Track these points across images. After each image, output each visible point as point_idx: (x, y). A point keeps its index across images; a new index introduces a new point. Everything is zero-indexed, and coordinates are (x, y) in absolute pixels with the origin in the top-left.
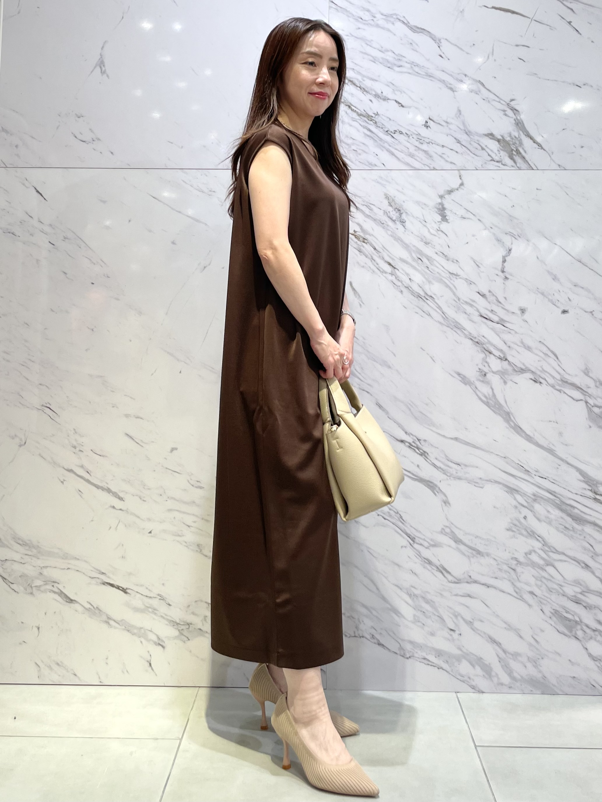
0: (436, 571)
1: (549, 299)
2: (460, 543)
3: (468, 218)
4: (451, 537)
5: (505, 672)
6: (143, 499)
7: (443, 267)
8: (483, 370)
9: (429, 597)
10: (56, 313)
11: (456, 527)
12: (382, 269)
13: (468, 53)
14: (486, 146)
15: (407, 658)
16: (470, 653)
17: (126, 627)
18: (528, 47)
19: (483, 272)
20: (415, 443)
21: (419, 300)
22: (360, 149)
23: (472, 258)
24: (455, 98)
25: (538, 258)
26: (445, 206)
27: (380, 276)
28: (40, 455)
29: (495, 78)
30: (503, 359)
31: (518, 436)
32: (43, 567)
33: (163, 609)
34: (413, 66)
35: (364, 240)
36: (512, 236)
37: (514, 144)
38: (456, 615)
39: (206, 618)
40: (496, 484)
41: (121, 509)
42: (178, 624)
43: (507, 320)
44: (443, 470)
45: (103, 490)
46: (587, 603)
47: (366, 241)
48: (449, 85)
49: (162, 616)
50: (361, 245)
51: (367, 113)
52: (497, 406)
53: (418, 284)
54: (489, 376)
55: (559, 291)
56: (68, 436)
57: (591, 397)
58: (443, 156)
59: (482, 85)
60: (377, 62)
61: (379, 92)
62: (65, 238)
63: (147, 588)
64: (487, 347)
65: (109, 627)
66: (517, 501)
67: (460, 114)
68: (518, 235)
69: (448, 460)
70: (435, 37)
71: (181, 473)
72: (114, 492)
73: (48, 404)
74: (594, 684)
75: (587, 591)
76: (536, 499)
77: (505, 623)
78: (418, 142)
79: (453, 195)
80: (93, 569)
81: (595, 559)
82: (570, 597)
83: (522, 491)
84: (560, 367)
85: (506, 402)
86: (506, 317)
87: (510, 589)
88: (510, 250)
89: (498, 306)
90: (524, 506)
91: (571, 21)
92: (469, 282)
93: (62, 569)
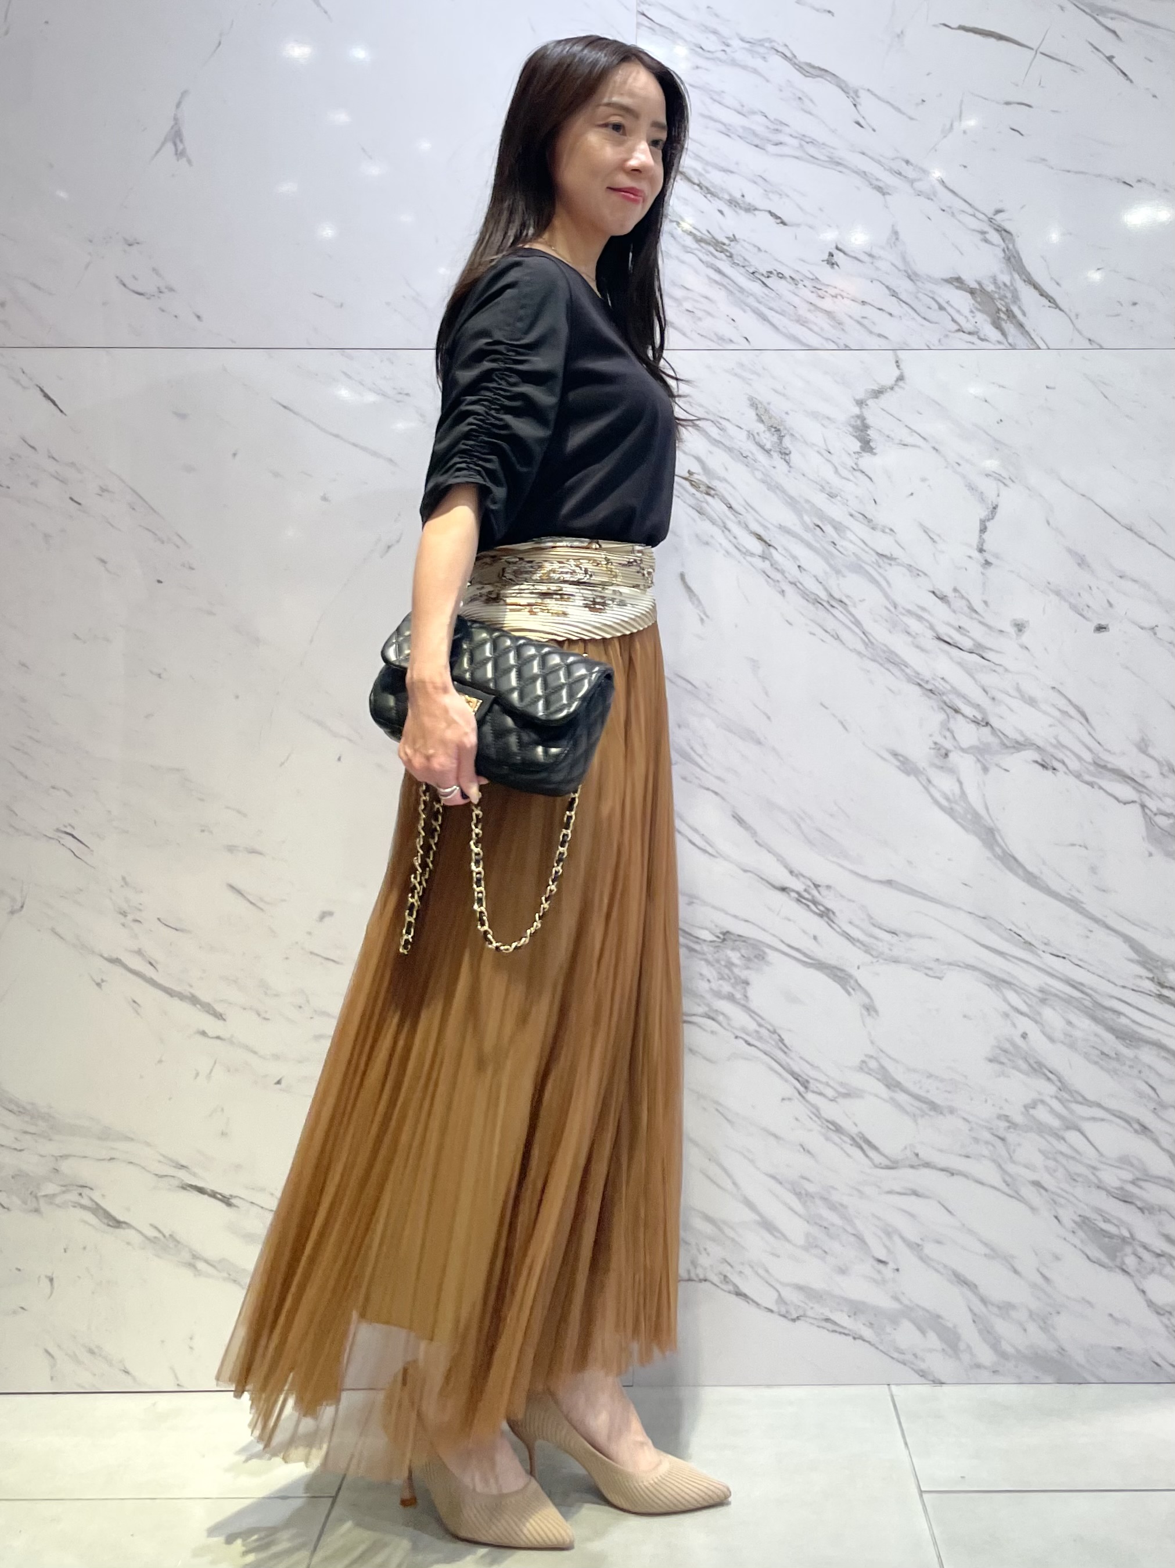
0: (849, 1146)
1: (1070, 604)
2: (898, 1089)
3: (913, 446)
4: (879, 1077)
5: (986, 1341)
6: (264, 1015)
7: (864, 543)
8: (942, 747)
9: (835, 1197)
10: (85, 642)
11: (890, 1057)
12: (745, 547)
13: (911, 119)
14: (948, 302)
15: (794, 1320)
16: (918, 1306)
17: (229, 1274)
18: (1029, 106)
19: (943, 552)
20: (809, 893)
21: (817, 608)
22: (700, 310)
23: (921, 525)
24: (887, 207)
25: (1048, 523)
26: (870, 421)
27: (739, 562)
28: (53, 931)
29: (965, 167)
30: (983, 723)
31: (1010, 875)
32: (61, 1157)
34: (804, 143)
35: (709, 491)
36: (999, 480)
37: (1000, 299)
38: (889, 1232)
40: (968, 970)
41: (218, 1038)
43: (989, 645)
44: (864, 945)
45: (181, 1000)
46: (1145, 1201)
47: (712, 492)
48: (875, 182)
50: (702, 499)
51: (714, 238)
52: (969, 816)
53: (815, 576)
54: (954, 757)
55: (1090, 588)
56: (111, 891)
57: (1153, 796)
58: (865, 322)
60: (732, 135)
61: (738, 196)
62: (104, 490)
64: (951, 700)
65: (195, 1275)
66: (1009, 1004)
67: (897, 239)
68: (1011, 478)
69: (874, 925)
70: (847, 85)
71: (342, 961)
72: (204, 1002)
73: (69, 827)
74: (1159, 1360)
75: (1146, 1178)
76: (1046, 999)
77: (986, 1244)
78: (814, 295)
79: (884, 400)
80: (161, 1159)
81: (1160, 1114)
82: (1113, 1190)
83: (1018, 984)
84: (1093, 737)
85: (987, 809)
86: (988, 641)
87: (993, 1177)
88: (995, 508)
89: (972, 618)
90: (1022, 1013)
91: (1114, 55)
92: (916, 572)
93: (98, 1160)
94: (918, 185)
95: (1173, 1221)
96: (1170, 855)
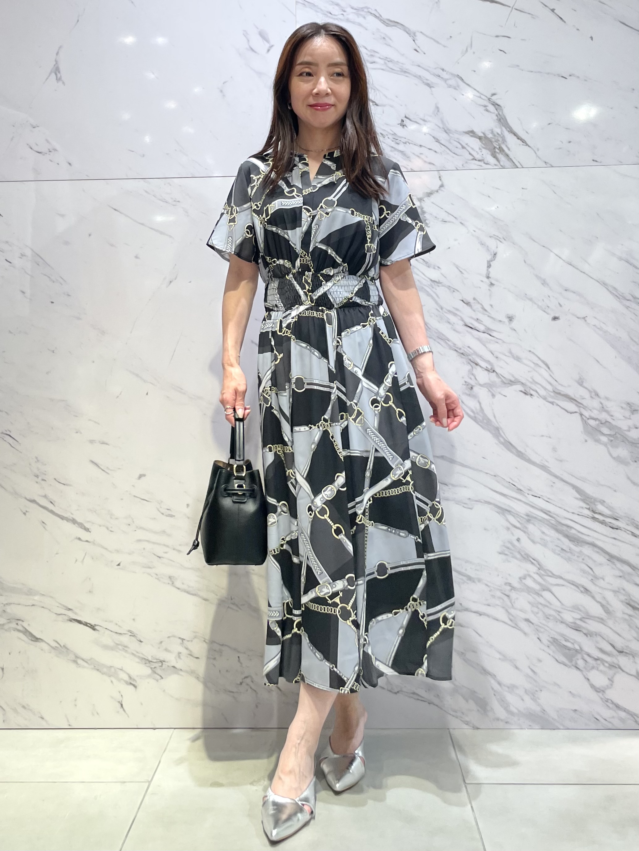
1: (538, 306)
3: (449, 222)
5: (501, 706)
6: (111, 529)
7: (424, 274)
8: (469, 383)
10: (15, 335)
13: (445, 46)
14: (467, 144)
15: (396, 693)
16: (464, 686)
17: (94, 666)
18: (509, 37)
19: (466, 278)
23: (454, 264)
24: (432, 94)
25: (525, 262)
26: (425, 209)
29: (475, 71)
30: (491, 371)
31: (509, 452)
32: (7, 604)
33: (134, 646)
34: (386, 62)
36: (497, 239)
37: (495, 141)
39: (180, 655)
40: (486, 504)
41: (87, 541)
42: (150, 661)
43: (493, 328)
45: (67, 521)
46: (588, 630)
48: (425, 81)
49: (133, 654)
52: (485, 421)
54: (475, 389)
55: (549, 296)
56: (30, 464)
57: (586, 409)
58: (421, 156)
59: (460, 79)
62: (22, 255)
63: (116, 624)
64: (473, 358)
65: (78, 667)
66: (509, 522)
67: (438, 111)
68: (503, 238)
70: (409, 30)
71: (151, 500)
72: (79, 523)
73: (8, 431)
74: (598, 717)
75: (587, 617)
76: (530, 520)
77: (500, 653)
78: (393, 142)
79: (433, 198)
80: (60, 606)
81: (595, 582)
82: (570, 624)
83: (512, 510)
84: (553, 378)
85: (495, 417)
86: (492, 326)
87: (504, 617)
88: (495, 254)
89: (484, 314)
90: (517, 528)
91: (555, 8)
92: (452, 290)
93: (26, 606)
94: (448, 81)
95: (604, 641)
96: (598, 441)
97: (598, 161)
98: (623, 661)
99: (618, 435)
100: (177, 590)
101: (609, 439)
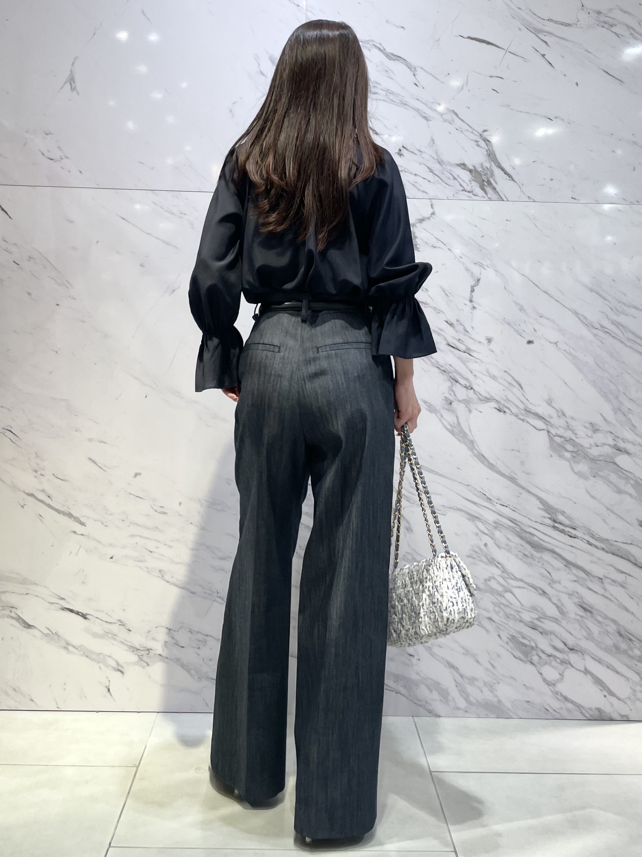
1: (515, 329)
3: (438, 248)
5: (462, 696)
6: (105, 524)
8: (449, 399)
10: (20, 334)
11: (418, 554)
13: (443, 83)
14: (458, 176)
16: (429, 678)
17: (85, 653)
18: (502, 78)
19: (452, 301)
23: (441, 287)
24: (429, 127)
25: (505, 289)
29: (469, 108)
30: (469, 388)
31: (481, 464)
32: (1, 592)
33: (123, 634)
34: (388, 93)
36: (481, 266)
37: (485, 175)
39: (167, 644)
40: (458, 511)
41: (82, 534)
42: (138, 649)
43: (474, 349)
44: (407, 497)
45: (64, 515)
46: (543, 629)
48: (423, 114)
49: (122, 642)
52: (462, 435)
54: (455, 404)
55: (525, 322)
56: (29, 460)
57: (553, 427)
58: (415, 184)
59: (455, 115)
62: (30, 258)
63: (107, 614)
64: (454, 376)
65: (68, 653)
66: (479, 529)
67: (434, 143)
68: (487, 266)
70: (411, 65)
71: (145, 498)
72: (75, 516)
73: (9, 427)
74: (548, 708)
75: (544, 617)
76: (497, 527)
77: (463, 648)
79: (424, 224)
80: (52, 595)
81: (552, 586)
82: (528, 623)
83: (483, 519)
84: (525, 397)
85: (470, 430)
86: (473, 346)
88: (478, 280)
89: (465, 335)
90: (485, 534)
91: (545, 54)
92: (438, 311)
93: (20, 594)
94: (444, 116)
95: (557, 639)
96: (562, 457)
97: (576, 198)
98: (573, 657)
99: (580, 452)
100: (167, 583)
101: (571, 454)
